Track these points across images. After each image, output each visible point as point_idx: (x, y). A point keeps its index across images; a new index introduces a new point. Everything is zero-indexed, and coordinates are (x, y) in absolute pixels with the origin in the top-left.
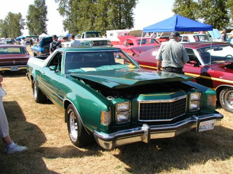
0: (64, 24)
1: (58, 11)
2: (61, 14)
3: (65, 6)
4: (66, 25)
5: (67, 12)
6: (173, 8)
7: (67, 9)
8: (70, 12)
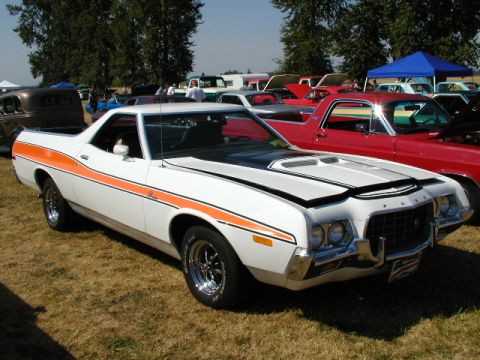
0: (32, 61)
1: (18, 33)
2: (25, 41)
3: (33, 23)
4: (37, 64)
5: (39, 37)
6: (282, 35)
7: (38, 30)
8: (45, 35)
